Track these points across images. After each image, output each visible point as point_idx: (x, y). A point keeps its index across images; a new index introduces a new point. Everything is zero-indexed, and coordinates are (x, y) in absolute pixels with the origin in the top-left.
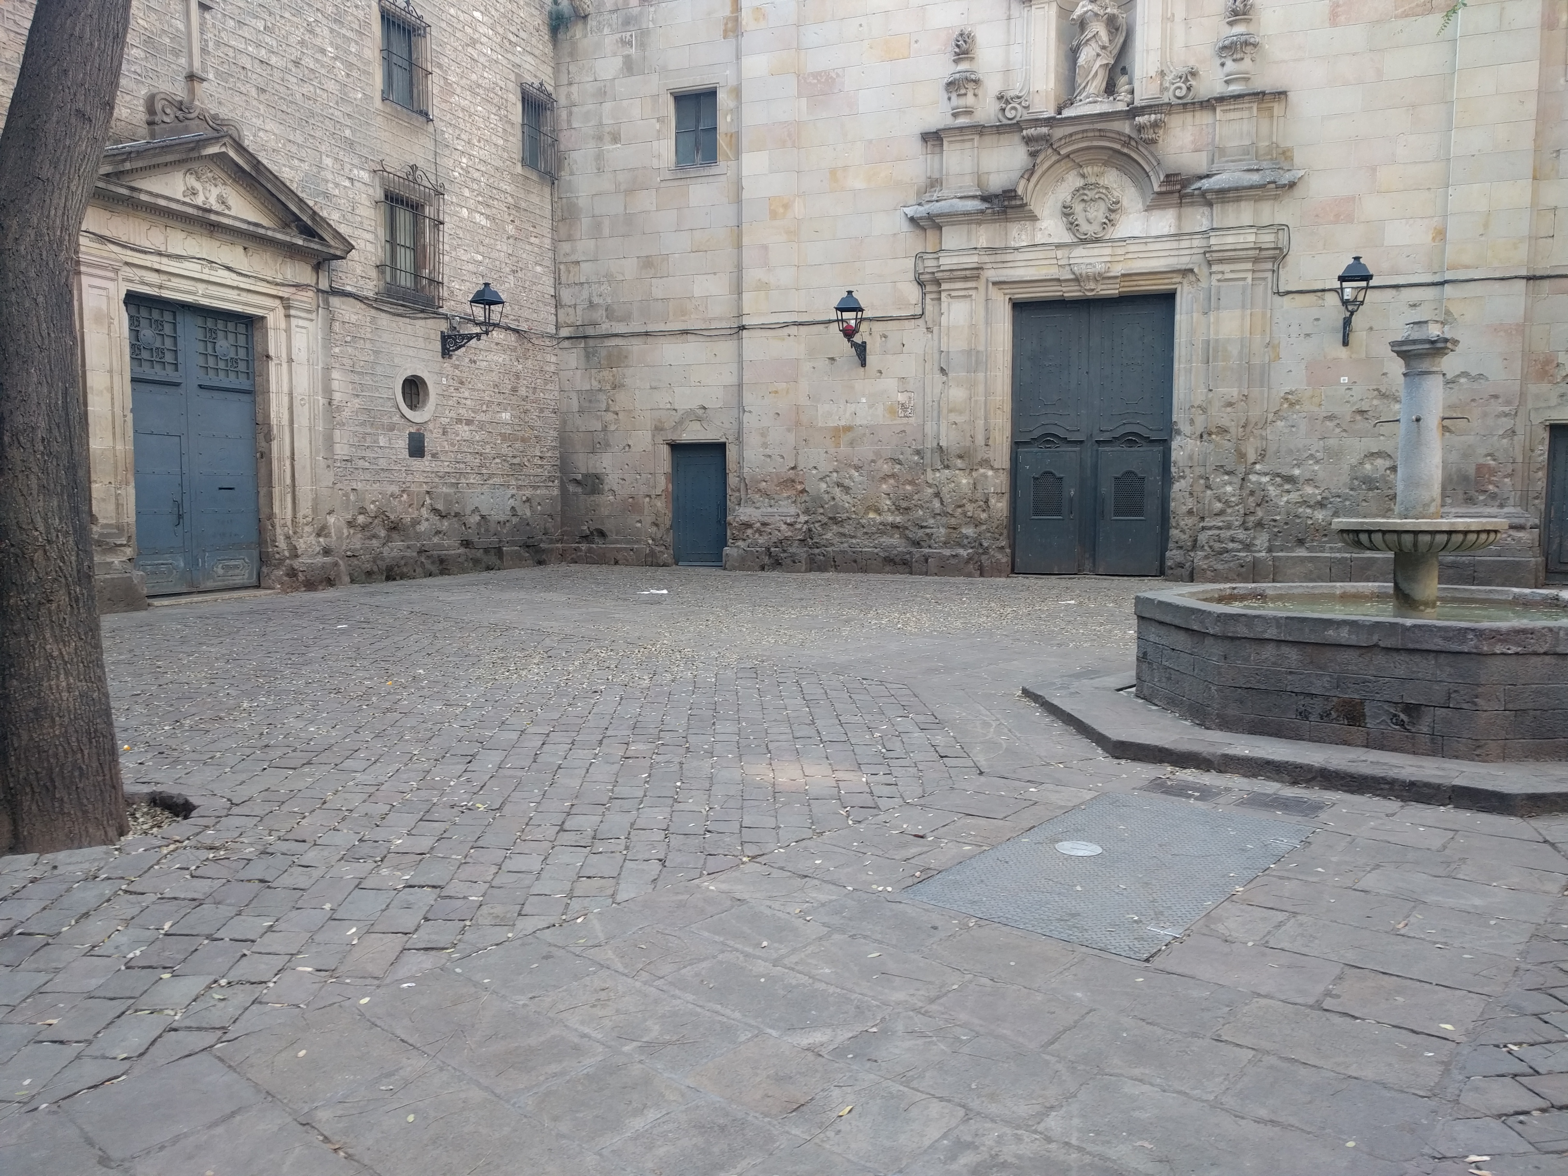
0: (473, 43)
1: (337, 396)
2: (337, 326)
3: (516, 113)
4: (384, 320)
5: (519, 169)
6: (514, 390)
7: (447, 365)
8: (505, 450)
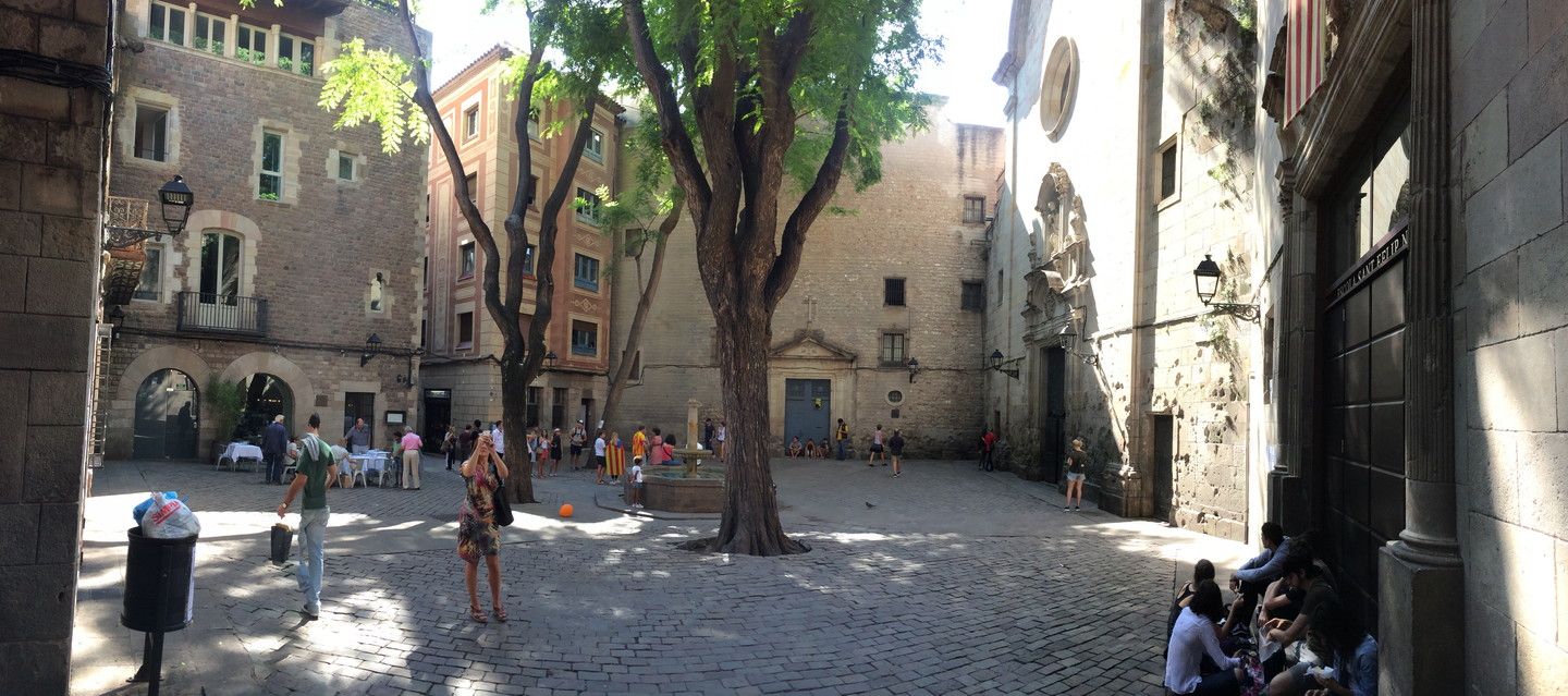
0: (934, 274)
1: (859, 400)
2: (860, 379)
3: (959, 290)
4: (881, 374)
5: (960, 311)
6: (954, 392)
7: (913, 385)
8: (946, 414)
